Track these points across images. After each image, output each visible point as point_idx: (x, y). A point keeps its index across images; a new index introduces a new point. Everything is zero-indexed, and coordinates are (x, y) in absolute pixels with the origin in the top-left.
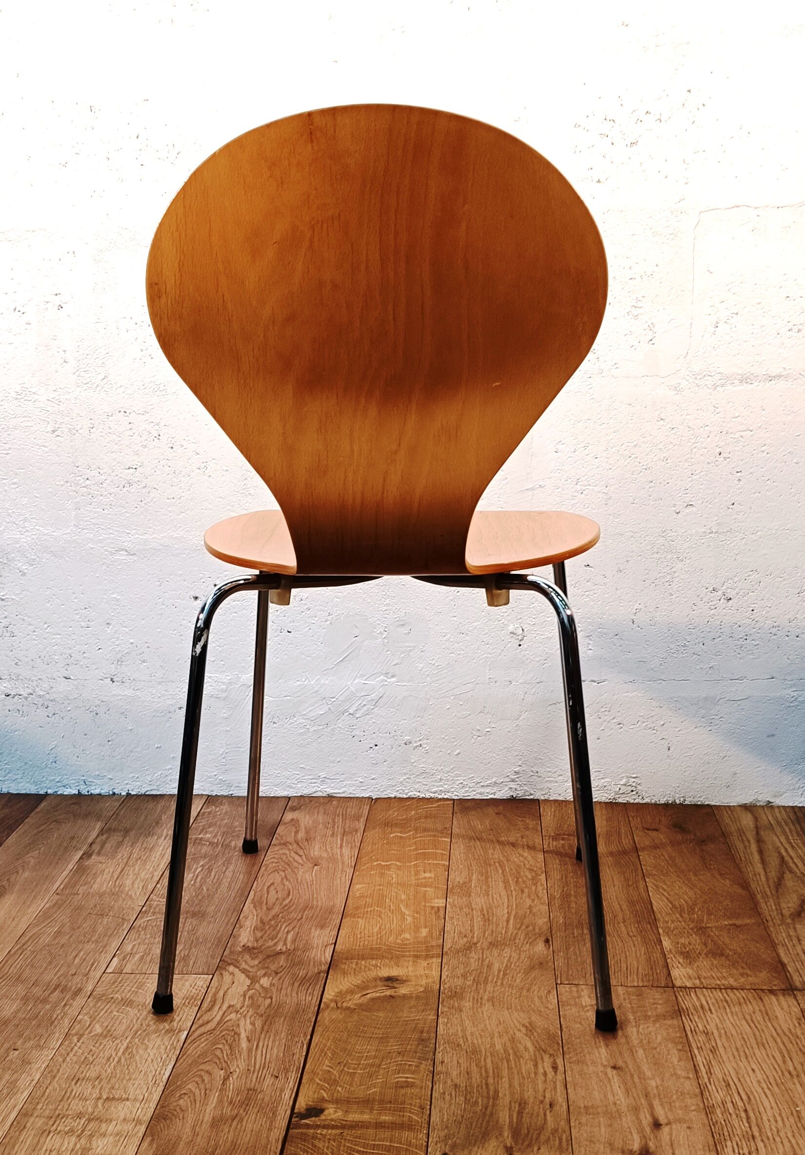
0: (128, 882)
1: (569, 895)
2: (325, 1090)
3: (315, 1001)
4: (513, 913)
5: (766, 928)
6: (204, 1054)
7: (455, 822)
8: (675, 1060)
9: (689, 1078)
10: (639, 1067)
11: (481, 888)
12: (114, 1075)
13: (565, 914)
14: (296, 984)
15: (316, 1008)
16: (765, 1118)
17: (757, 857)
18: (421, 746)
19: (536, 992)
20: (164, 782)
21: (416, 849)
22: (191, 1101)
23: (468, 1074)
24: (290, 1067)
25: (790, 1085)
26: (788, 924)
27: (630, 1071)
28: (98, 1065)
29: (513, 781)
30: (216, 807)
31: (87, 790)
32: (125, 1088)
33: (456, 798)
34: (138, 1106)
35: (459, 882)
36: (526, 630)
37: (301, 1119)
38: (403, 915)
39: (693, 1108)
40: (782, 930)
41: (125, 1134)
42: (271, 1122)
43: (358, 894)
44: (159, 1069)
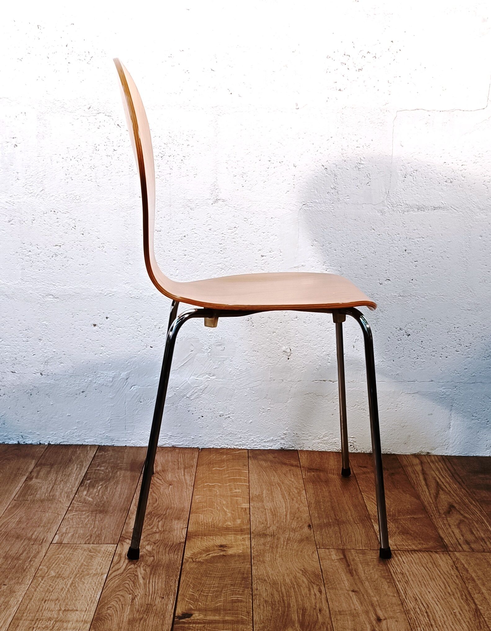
0: (57, 494)
1: (319, 502)
2: (192, 605)
3: (180, 558)
4: (289, 511)
5: (431, 520)
6: (119, 586)
7: (250, 462)
8: (386, 587)
9: (395, 596)
10: (367, 591)
11: (269, 498)
12: (66, 598)
13: (318, 511)
14: (167, 549)
15: (181, 562)
16: (437, 616)
17: (423, 482)
18: (229, 417)
19: (306, 553)
20: (72, 437)
21: (229, 477)
22: (114, 611)
23: (272, 595)
24: (170, 592)
25: (449, 599)
26: (443, 517)
27: (362, 593)
28: (56, 592)
29: (283, 439)
30: (105, 452)
31: (23, 441)
32: (74, 604)
33: (249, 448)
34: (84, 614)
35: (256, 495)
36: (292, 350)
37: (180, 619)
38: (225, 512)
39: (398, 611)
40: (440, 521)
41: (79, 628)
42: (163, 621)
43: (197, 501)
44: (93, 594)
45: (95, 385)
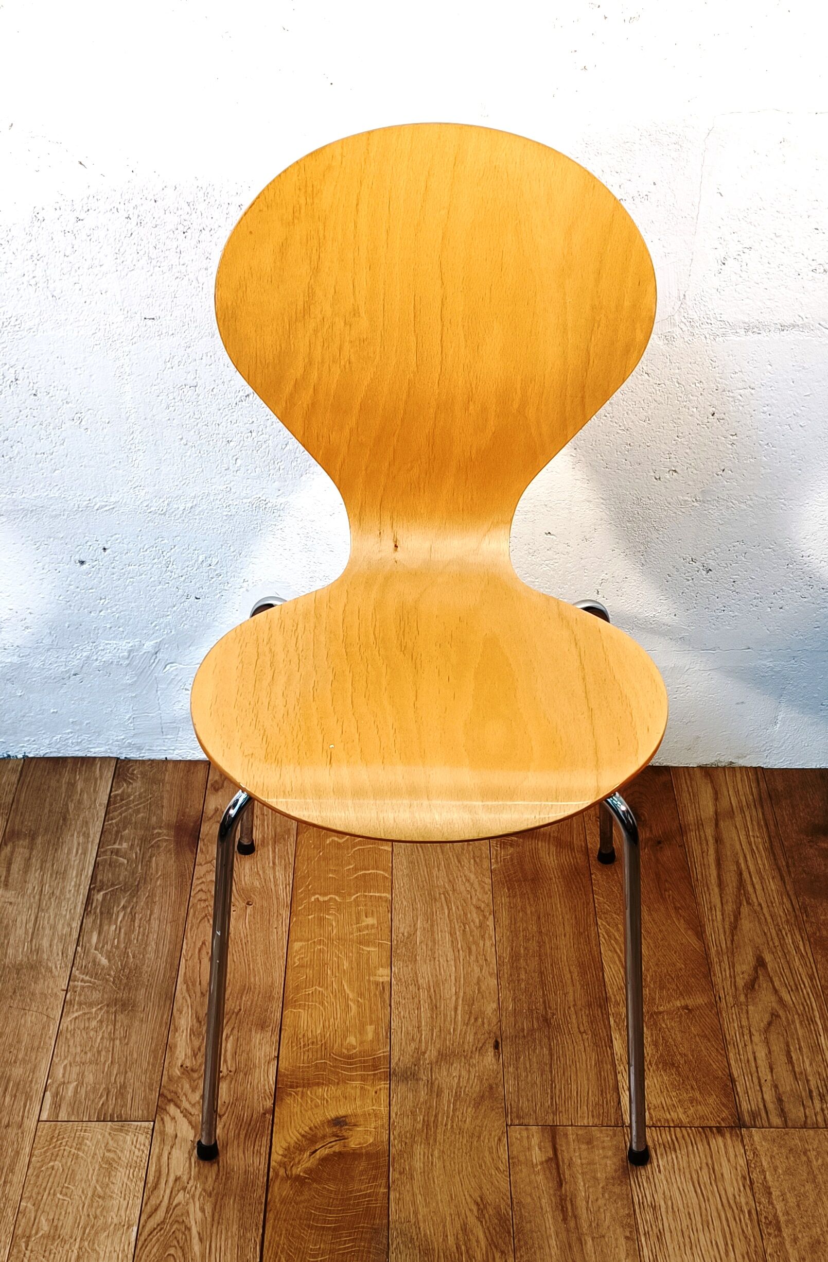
0: (45, 943)
1: (517, 957)
3: (263, 1167)
4: (461, 993)
11: (426, 945)
13: (514, 992)
14: (242, 1136)
15: (265, 1179)
17: (713, 873)
19: (486, 1140)
20: (65, 744)
26: (740, 1004)
30: (128, 785)
35: (403, 934)
38: (346, 1000)
40: (734, 1016)
45: (97, 663)
